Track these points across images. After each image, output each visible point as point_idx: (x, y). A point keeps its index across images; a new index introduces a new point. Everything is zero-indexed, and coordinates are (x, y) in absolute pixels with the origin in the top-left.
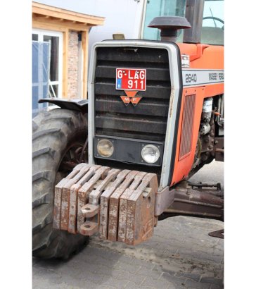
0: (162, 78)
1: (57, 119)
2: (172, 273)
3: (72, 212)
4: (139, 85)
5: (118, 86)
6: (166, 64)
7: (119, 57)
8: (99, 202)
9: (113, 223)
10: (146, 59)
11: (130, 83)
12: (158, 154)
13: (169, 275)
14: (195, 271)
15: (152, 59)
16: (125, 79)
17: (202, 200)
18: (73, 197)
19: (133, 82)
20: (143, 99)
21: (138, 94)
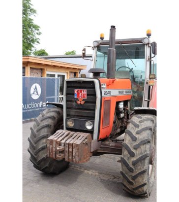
0: (92, 93)
1: (53, 111)
2: (104, 180)
3: (54, 149)
4: (84, 96)
5: (76, 97)
6: (94, 87)
7: (76, 85)
8: (65, 145)
9: (70, 154)
10: (86, 85)
11: (80, 95)
13: (103, 181)
14: (115, 180)
17: (115, 146)
18: (54, 143)
19: (81, 95)
20: (86, 102)
21: (84, 100)
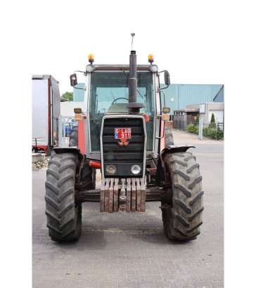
3: (111, 201)
4: (128, 136)
5: (116, 137)
6: (142, 125)
9: (134, 203)
10: (130, 123)
11: (123, 135)
12: (140, 169)
14: (145, 232)
15: (134, 123)
16: (120, 134)
17: (151, 192)
18: (111, 194)
19: (124, 134)
21: (127, 140)
